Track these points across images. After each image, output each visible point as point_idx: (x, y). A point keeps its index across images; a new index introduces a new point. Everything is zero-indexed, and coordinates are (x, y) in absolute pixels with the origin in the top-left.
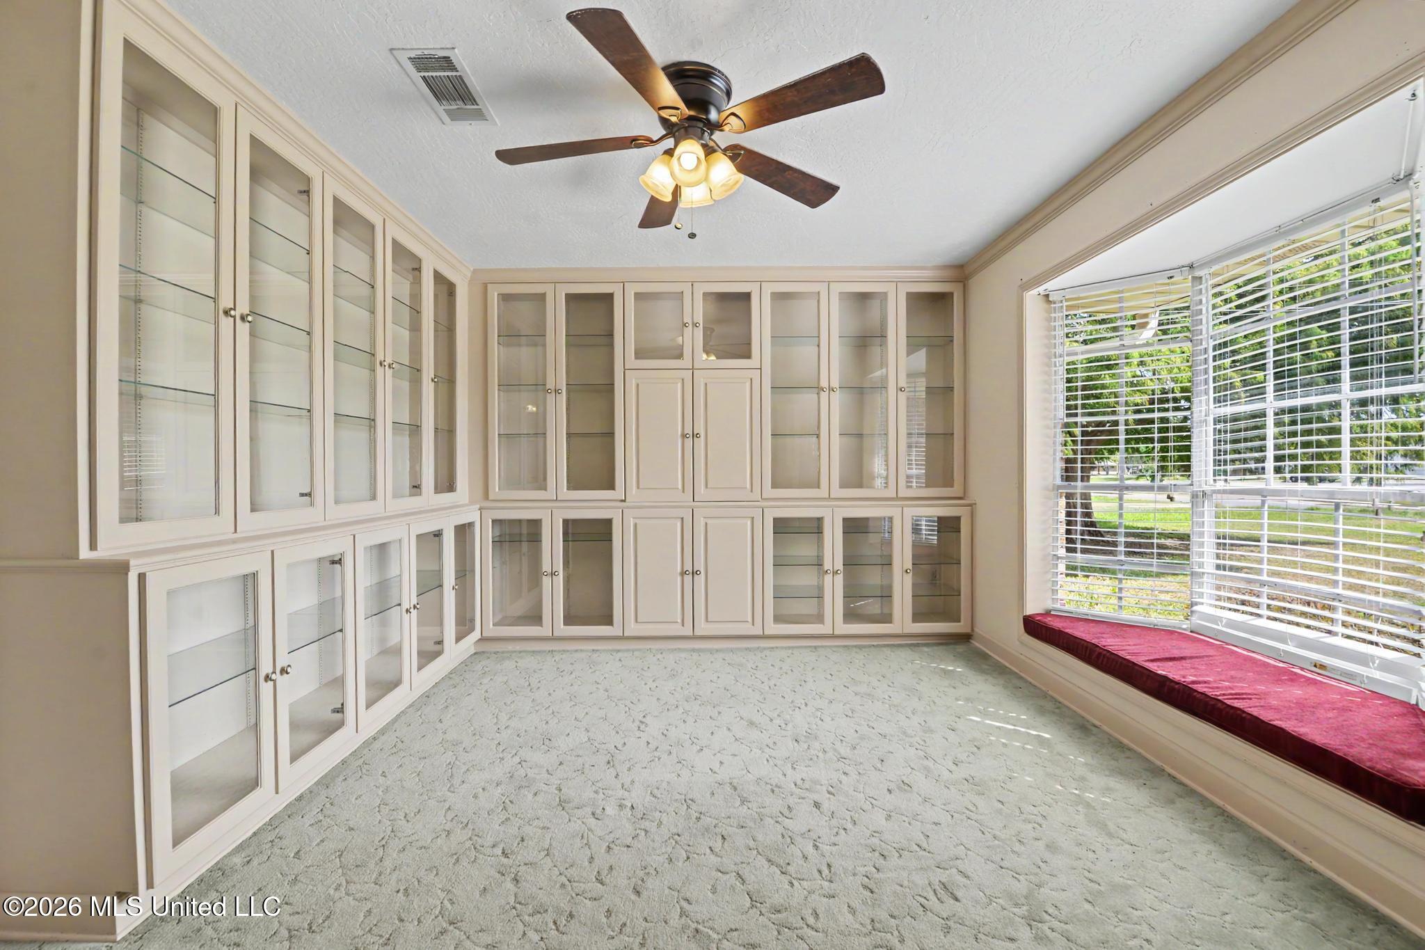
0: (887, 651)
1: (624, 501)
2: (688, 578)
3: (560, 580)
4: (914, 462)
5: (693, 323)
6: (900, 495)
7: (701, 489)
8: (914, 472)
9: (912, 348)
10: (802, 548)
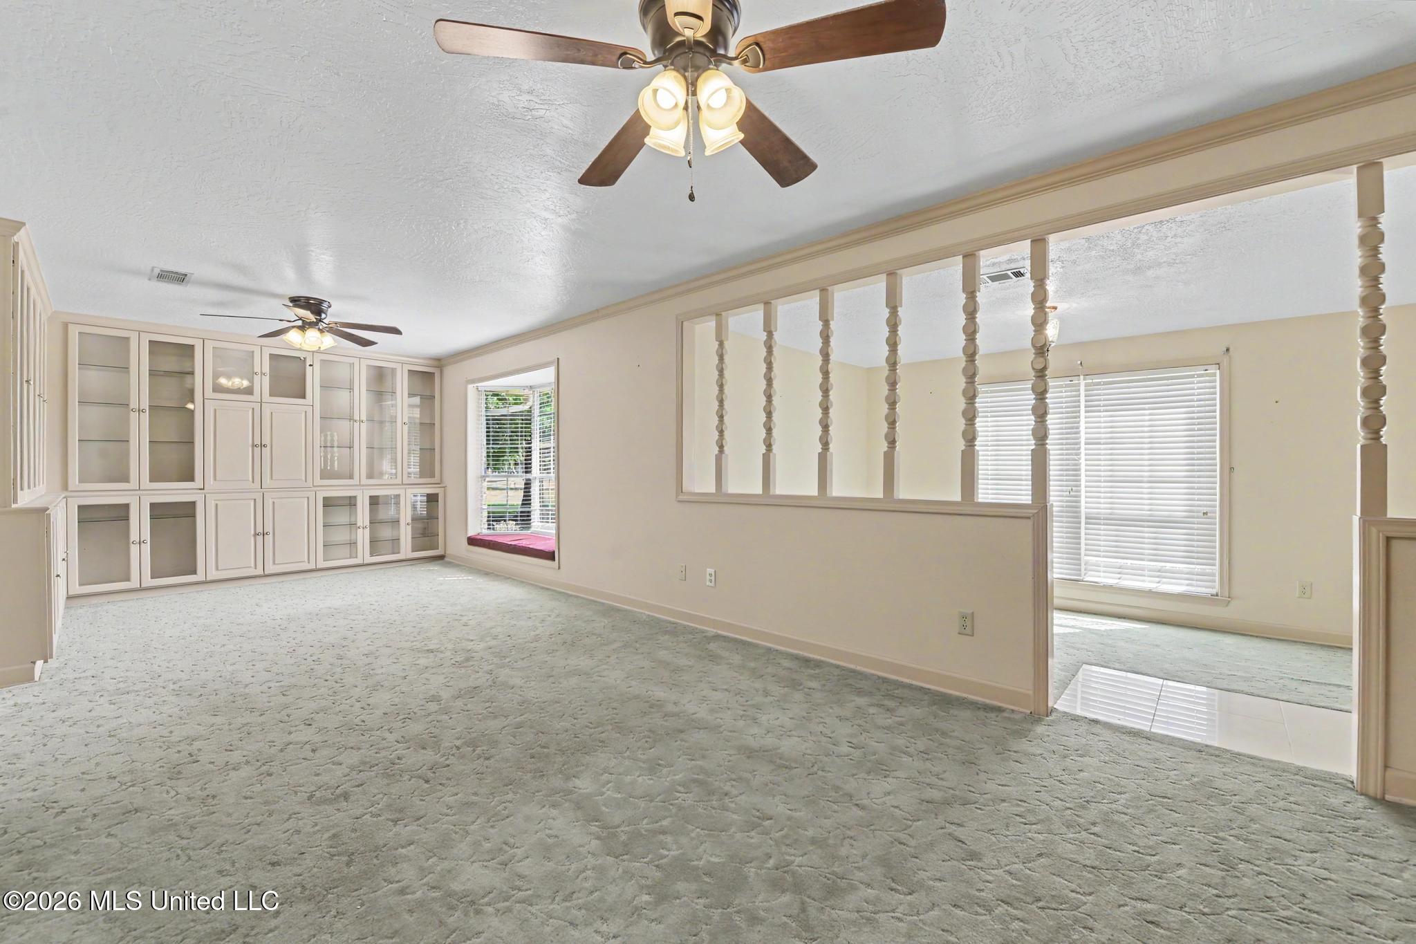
0: (397, 568)
1: (204, 489)
2: (260, 538)
3: (147, 548)
4: (412, 463)
5: (261, 372)
6: (404, 483)
7: (267, 482)
8: (412, 470)
9: (411, 395)
10: (341, 517)
